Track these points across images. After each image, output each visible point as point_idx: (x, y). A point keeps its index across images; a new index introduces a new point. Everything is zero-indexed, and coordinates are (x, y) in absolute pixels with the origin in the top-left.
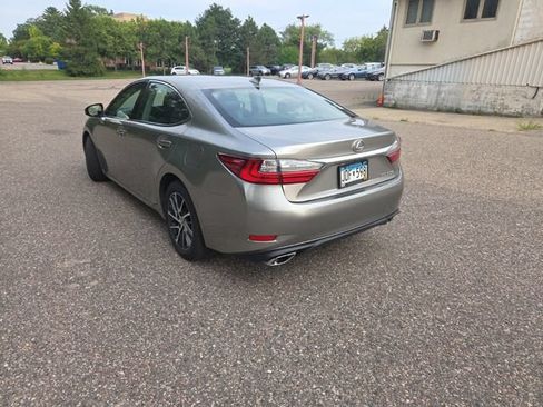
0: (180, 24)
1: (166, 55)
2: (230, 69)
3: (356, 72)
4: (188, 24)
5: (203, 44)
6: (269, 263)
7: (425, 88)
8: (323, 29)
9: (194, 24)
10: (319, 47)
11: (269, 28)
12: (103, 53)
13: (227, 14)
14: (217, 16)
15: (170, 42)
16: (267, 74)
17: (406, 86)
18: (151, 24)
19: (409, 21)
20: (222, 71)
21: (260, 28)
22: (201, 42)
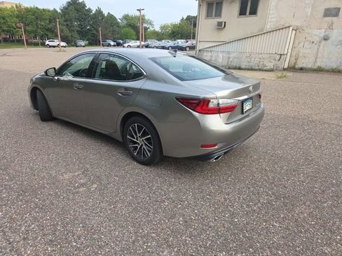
1: (40, 32)
2: (87, 42)
3: (172, 45)
4: (55, 11)
5: (67, 25)
7: (221, 55)
8: (146, 18)
9: (59, 11)
10: (146, 29)
11: (112, 16)
13: (83, 5)
14: (76, 6)
15: (43, 23)
16: (114, 46)
17: (210, 54)
18: (28, 10)
19: (209, 15)
20: (83, 43)
21: (106, 15)
22: (65, 23)
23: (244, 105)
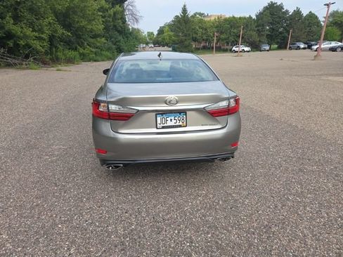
0: (245, 18)
1: (232, 39)
2: (276, 46)
4: (250, 17)
9: (254, 17)
11: (314, 14)
13: (281, 7)
16: (304, 48)
21: (304, 15)
22: (256, 29)
23: (159, 119)
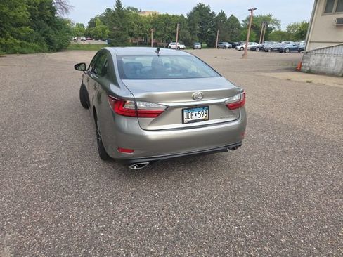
0: (177, 17)
1: (167, 36)
2: (206, 45)
3: (291, 46)
4: (182, 16)
5: (190, 29)
6: (130, 167)
8: (273, 18)
9: (186, 16)
10: (269, 30)
11: (235, 18)
12: (131, 35)
13: (208, 9)
14: (201, 11)
15: (170, 28)
16: (229, 48)
17: (319, 57)
18: (161, 17)
19: (327, 10)
20: (199, 46)
21: (228, 18)
22: (188, 28)
23: (185, 114)
